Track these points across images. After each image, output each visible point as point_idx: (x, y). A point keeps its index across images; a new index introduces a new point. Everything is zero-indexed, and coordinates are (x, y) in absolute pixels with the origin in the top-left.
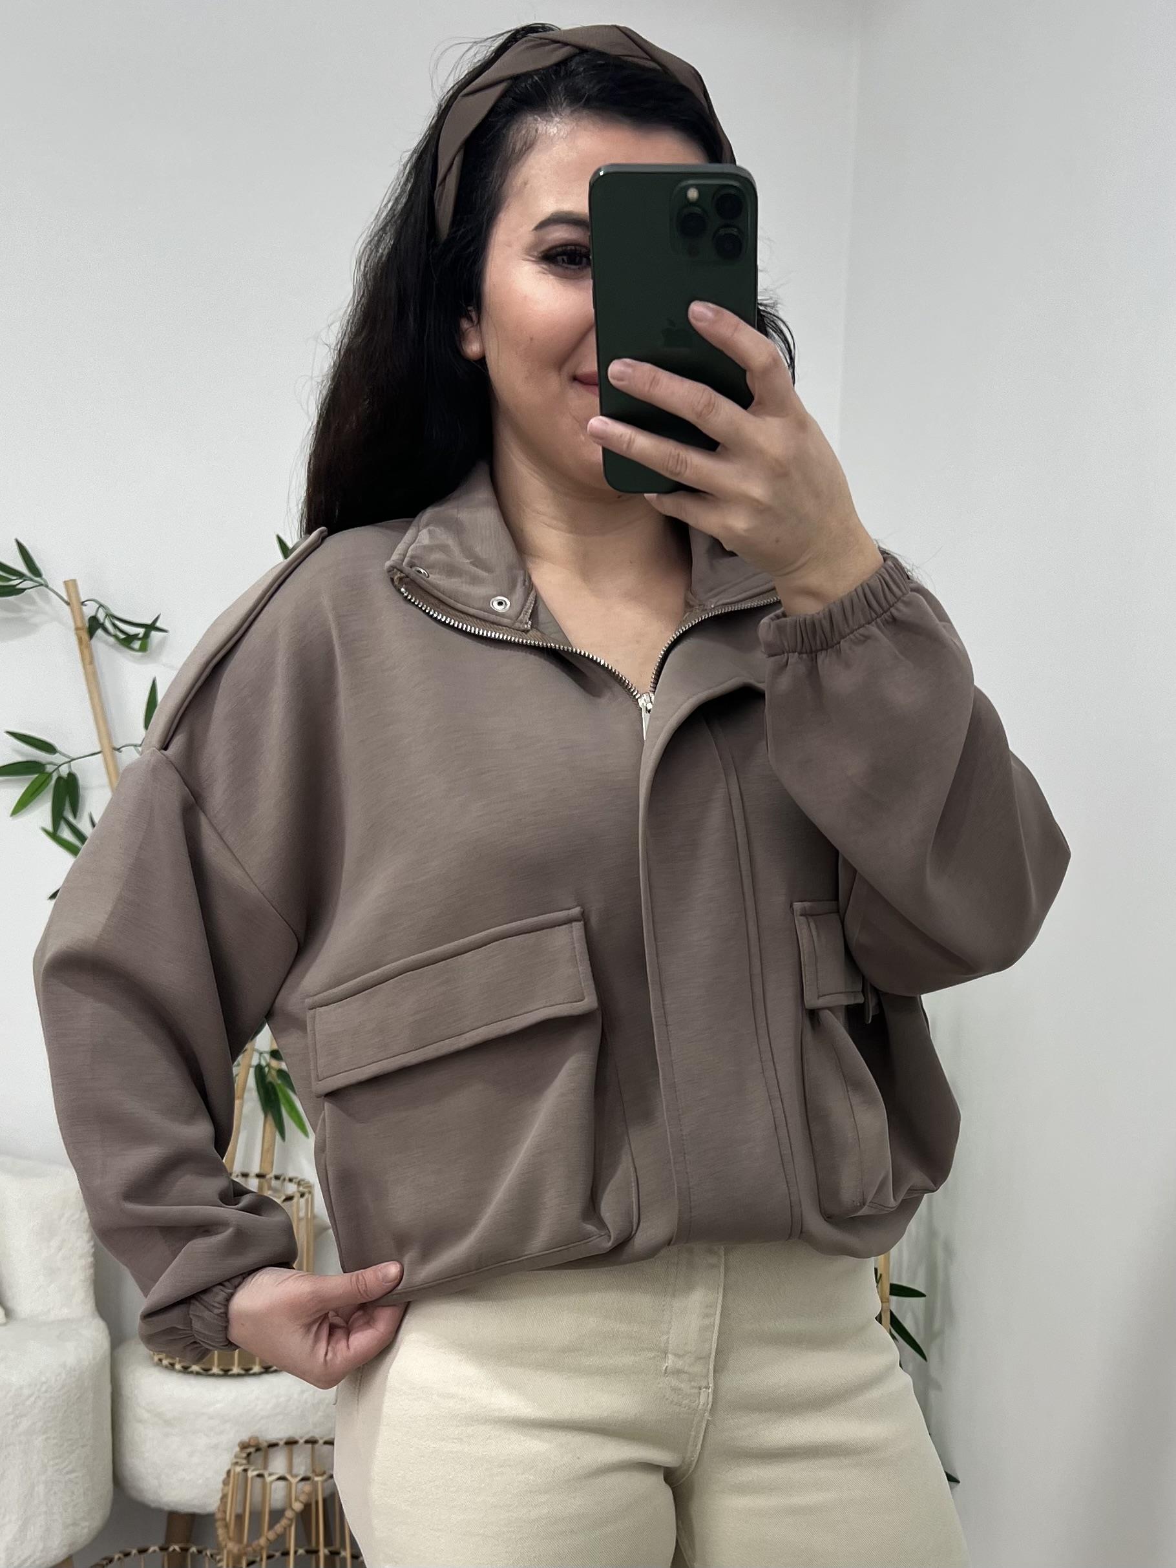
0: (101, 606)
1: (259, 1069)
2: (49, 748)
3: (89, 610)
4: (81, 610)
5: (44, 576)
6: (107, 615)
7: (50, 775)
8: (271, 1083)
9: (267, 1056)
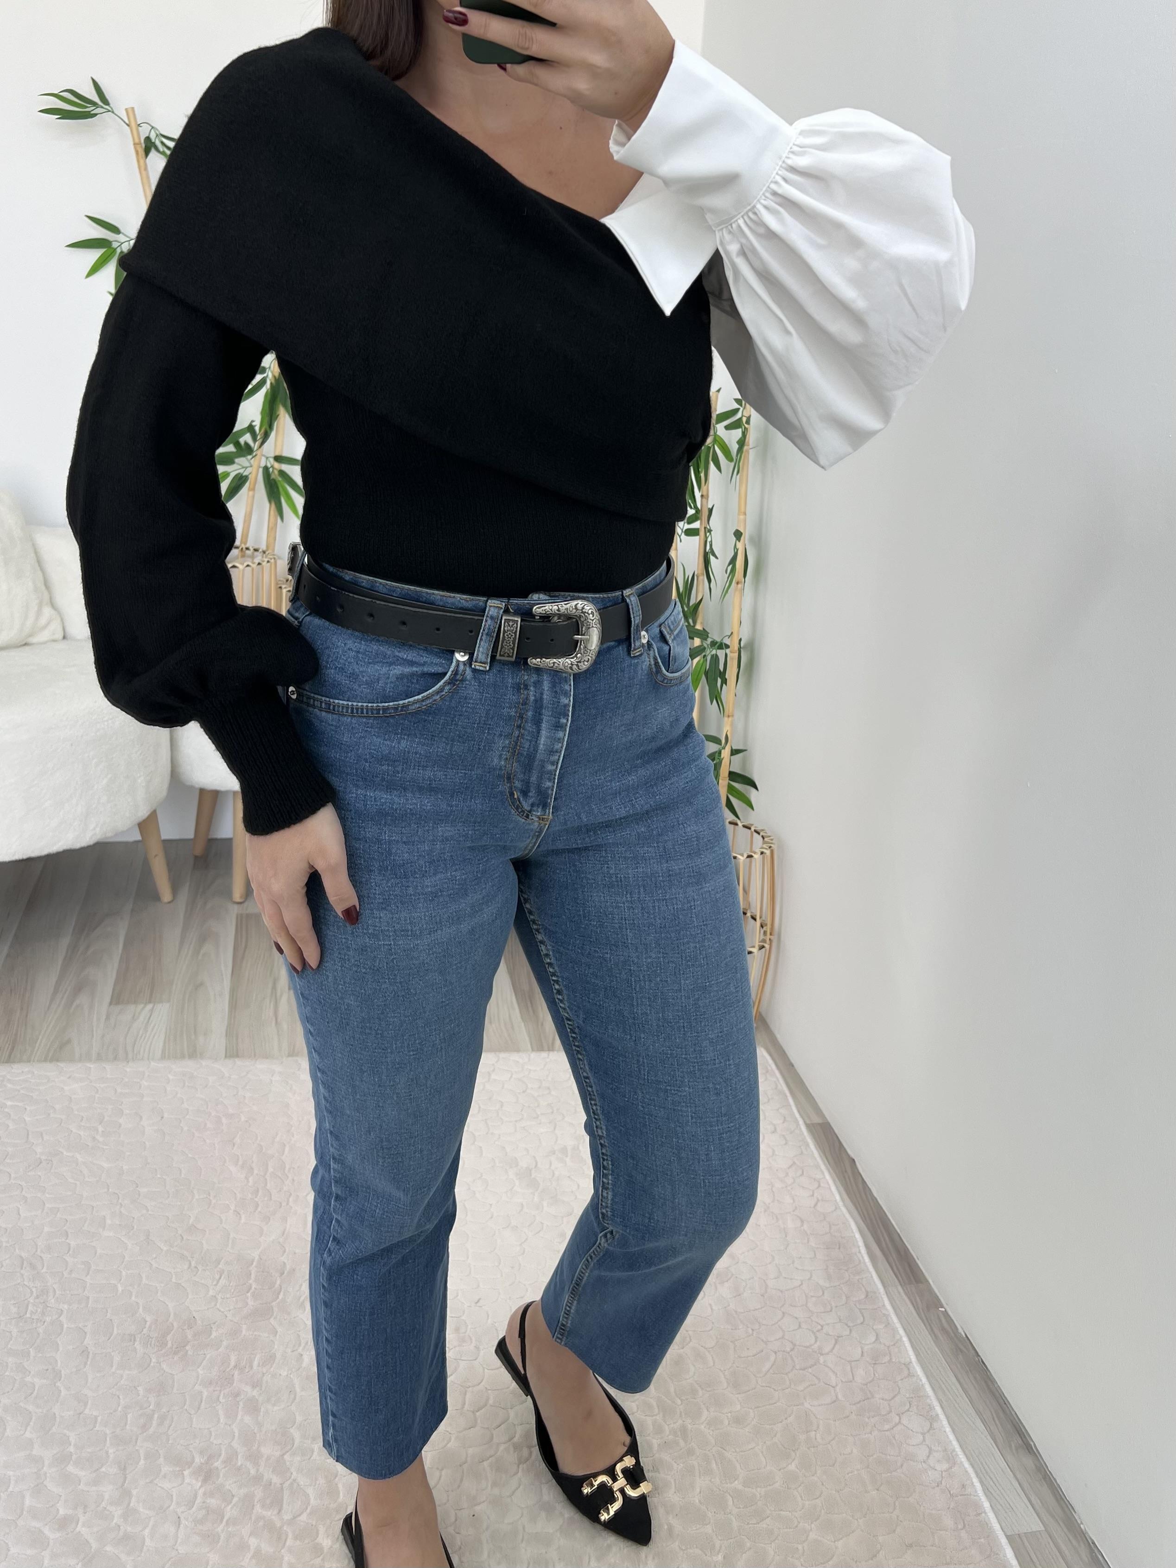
0: (153, 127)
1: (266, 469)
2: (115, 230)
3: (144, 131)
4: (138, 130)
5: (111, 105)
6: (157, 135)
7: (115, 250)
8: (274, 480)
9: (272, 460)
